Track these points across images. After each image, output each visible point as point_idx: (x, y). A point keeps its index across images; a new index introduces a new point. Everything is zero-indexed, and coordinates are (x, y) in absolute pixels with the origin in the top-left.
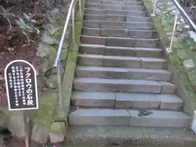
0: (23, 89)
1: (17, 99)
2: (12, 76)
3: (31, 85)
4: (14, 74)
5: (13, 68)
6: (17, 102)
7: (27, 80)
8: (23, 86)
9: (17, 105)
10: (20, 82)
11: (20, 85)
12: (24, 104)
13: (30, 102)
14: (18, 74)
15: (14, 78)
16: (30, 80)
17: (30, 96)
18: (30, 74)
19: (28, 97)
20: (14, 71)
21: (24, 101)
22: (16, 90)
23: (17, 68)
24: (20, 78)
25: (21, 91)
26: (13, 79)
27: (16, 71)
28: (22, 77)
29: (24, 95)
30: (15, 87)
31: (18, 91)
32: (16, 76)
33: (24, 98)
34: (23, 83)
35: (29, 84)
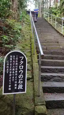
0: (16, 74)
1: (10, 83)
2: (10, 63)
3: (23, 71)
4: (11, 62)
5: (11, 56)
6: (10, 86)
7: (20, 66)
8: (16, 72)
9: (10, 89)
10: (15, 68)
11: (15, 71)
12: (16, 88)
13: (20, 87)
14: (14, 61)
15: (11, 65)
16: (23, 66)
17: (21, 81)
18: (23, 62)
19: (19, 82)
20: (11, 59)
21: (16, 85)
22: (10, 75)
23: (14, 56)
24: (15, 65)
25: (15, 76)
26: (9, 66)
27: (13, 59)
28: (17, 64)
29: (16, 80)
30: (10, 72)
31: (12, 76)
32: (12, 63)
33: (16, 82)
34: (16, 69)
35: (21, 71)
